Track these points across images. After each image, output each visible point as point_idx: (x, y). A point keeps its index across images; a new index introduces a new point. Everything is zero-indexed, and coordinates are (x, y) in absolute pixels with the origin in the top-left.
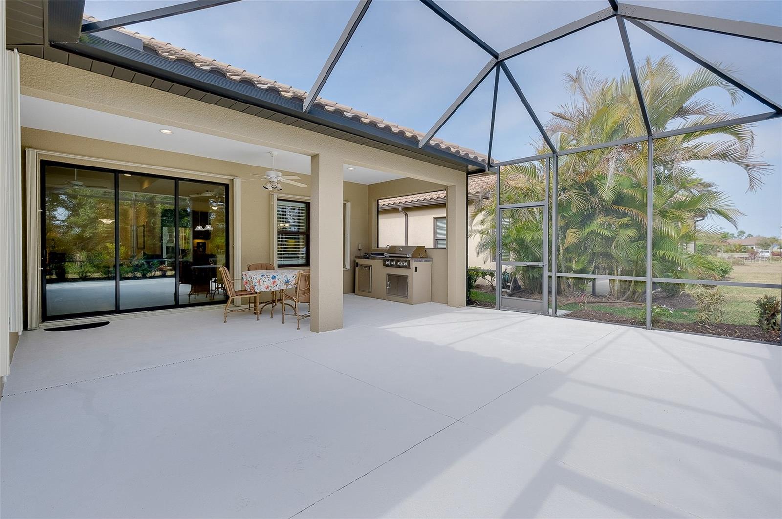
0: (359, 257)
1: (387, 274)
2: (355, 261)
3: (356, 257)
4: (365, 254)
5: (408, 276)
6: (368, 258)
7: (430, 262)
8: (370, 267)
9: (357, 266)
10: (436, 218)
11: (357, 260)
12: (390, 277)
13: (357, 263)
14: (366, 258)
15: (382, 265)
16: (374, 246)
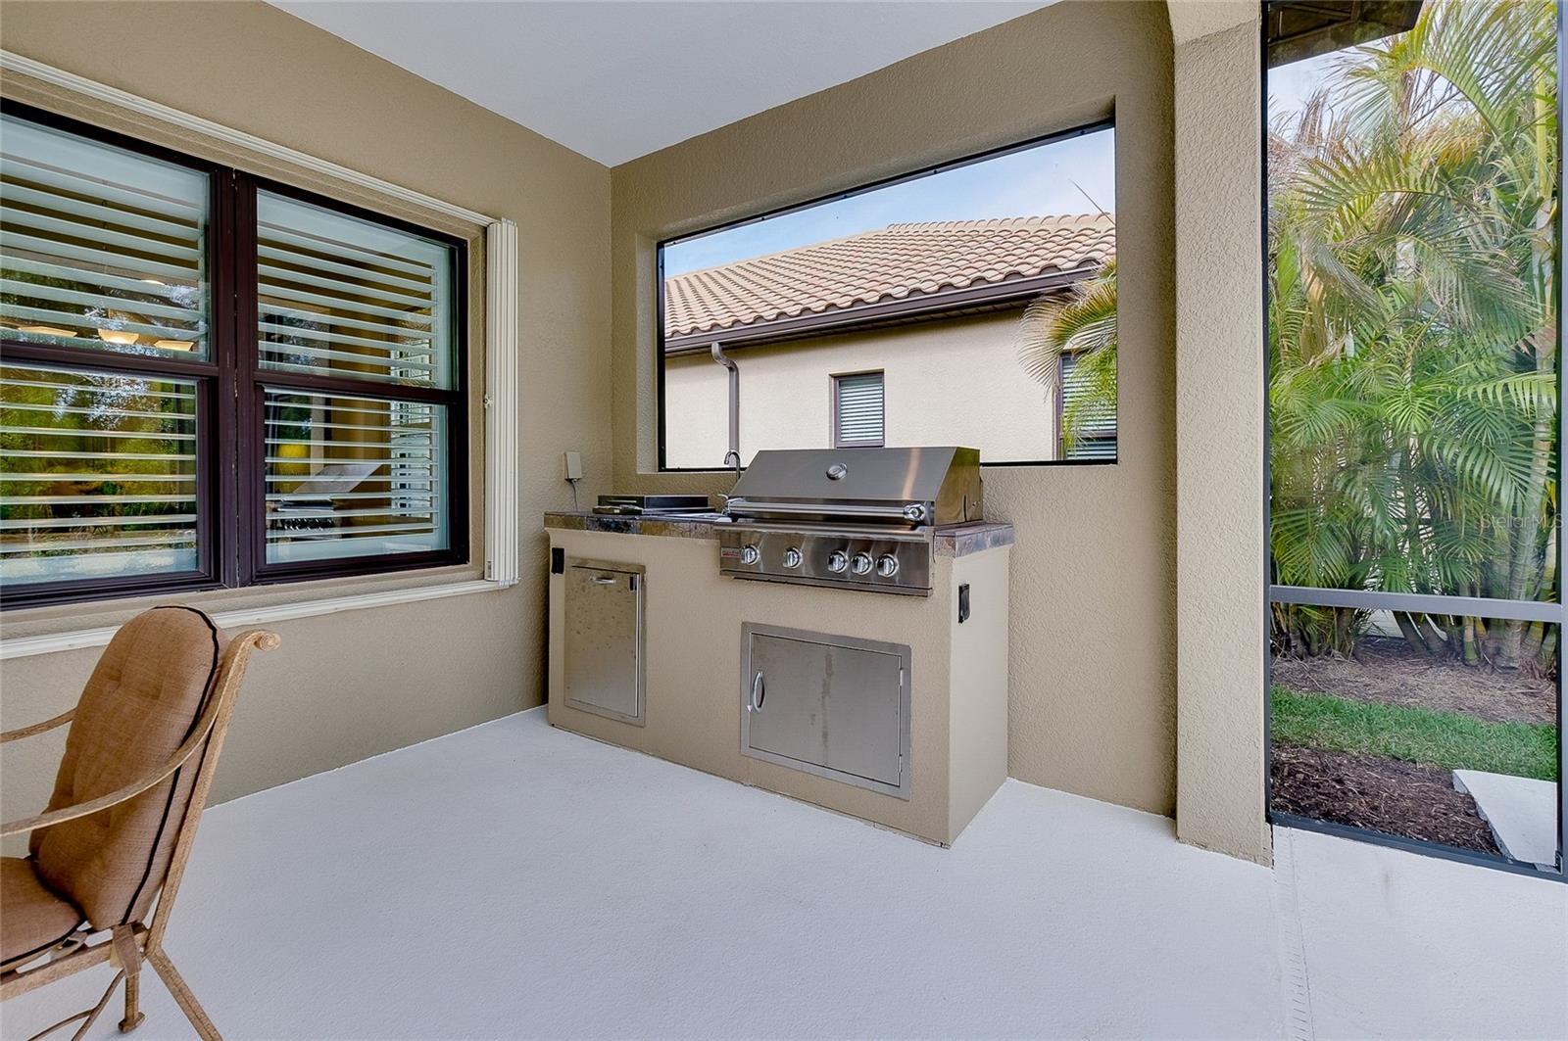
0: (569, 522)
1: (745, 625)
2: (546, 539)
3: (550, 519)
4: (602, 500)
5: (907, 649)
6: (622, 528)
7: (1005, 549)
8: (633, 577)
9: (559, 567)
10: (842, 380)
11: (559, 538)
12: (761, 640)
13: (559, 553)
14: (607, 527)
15: (718, 570)
16: (644, 463)
